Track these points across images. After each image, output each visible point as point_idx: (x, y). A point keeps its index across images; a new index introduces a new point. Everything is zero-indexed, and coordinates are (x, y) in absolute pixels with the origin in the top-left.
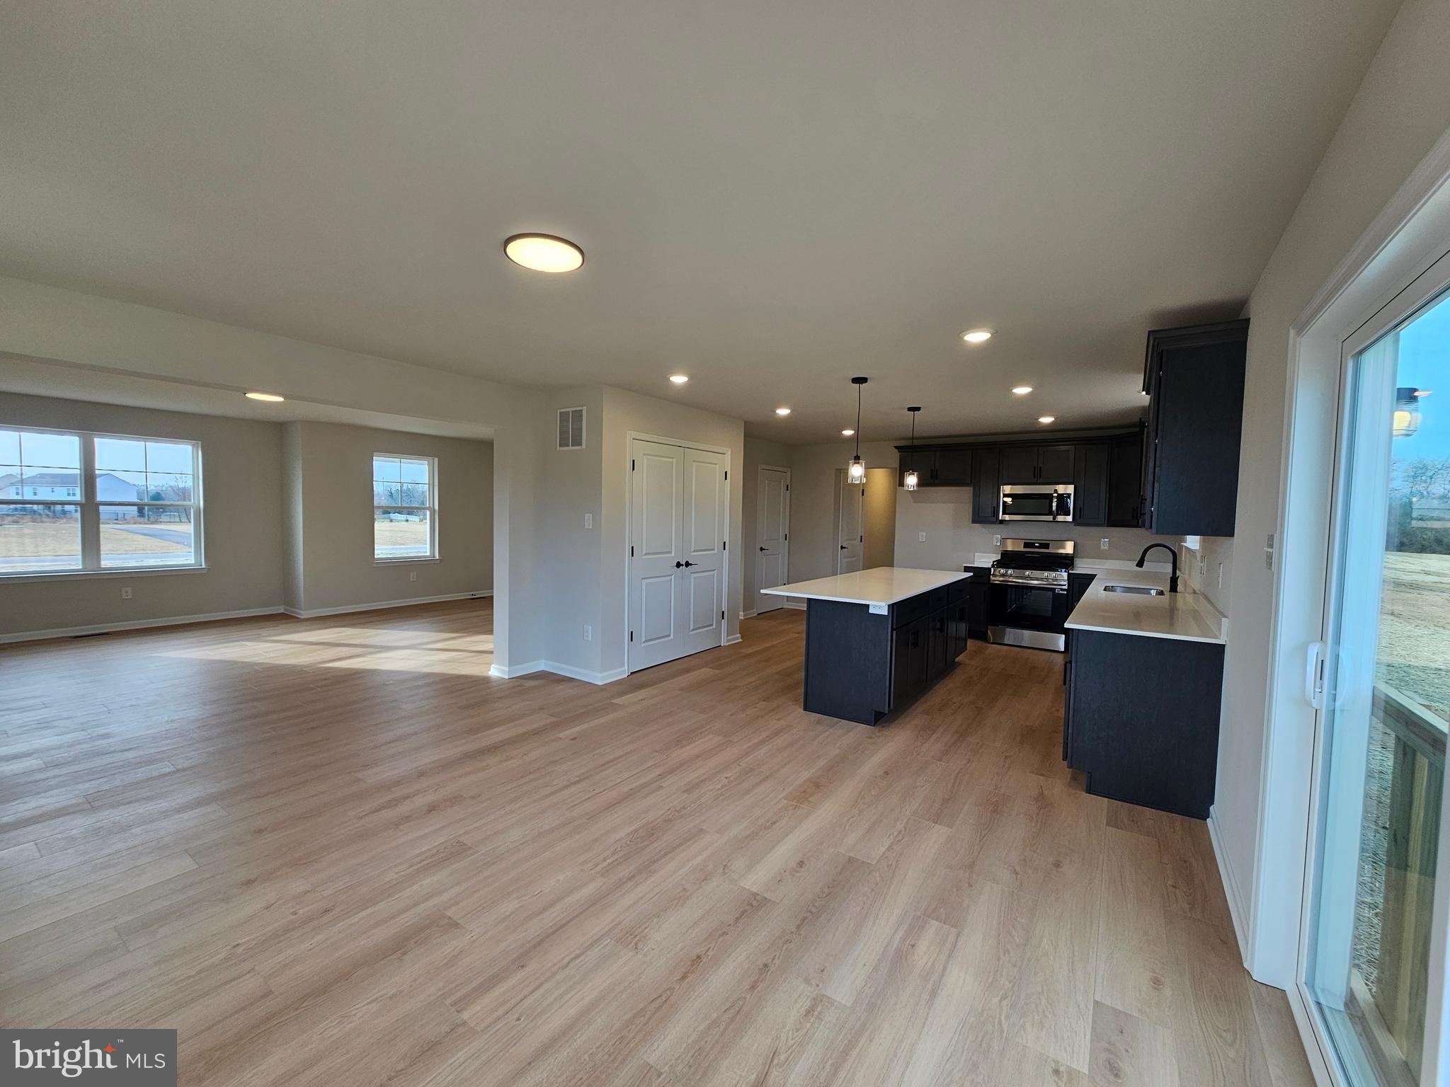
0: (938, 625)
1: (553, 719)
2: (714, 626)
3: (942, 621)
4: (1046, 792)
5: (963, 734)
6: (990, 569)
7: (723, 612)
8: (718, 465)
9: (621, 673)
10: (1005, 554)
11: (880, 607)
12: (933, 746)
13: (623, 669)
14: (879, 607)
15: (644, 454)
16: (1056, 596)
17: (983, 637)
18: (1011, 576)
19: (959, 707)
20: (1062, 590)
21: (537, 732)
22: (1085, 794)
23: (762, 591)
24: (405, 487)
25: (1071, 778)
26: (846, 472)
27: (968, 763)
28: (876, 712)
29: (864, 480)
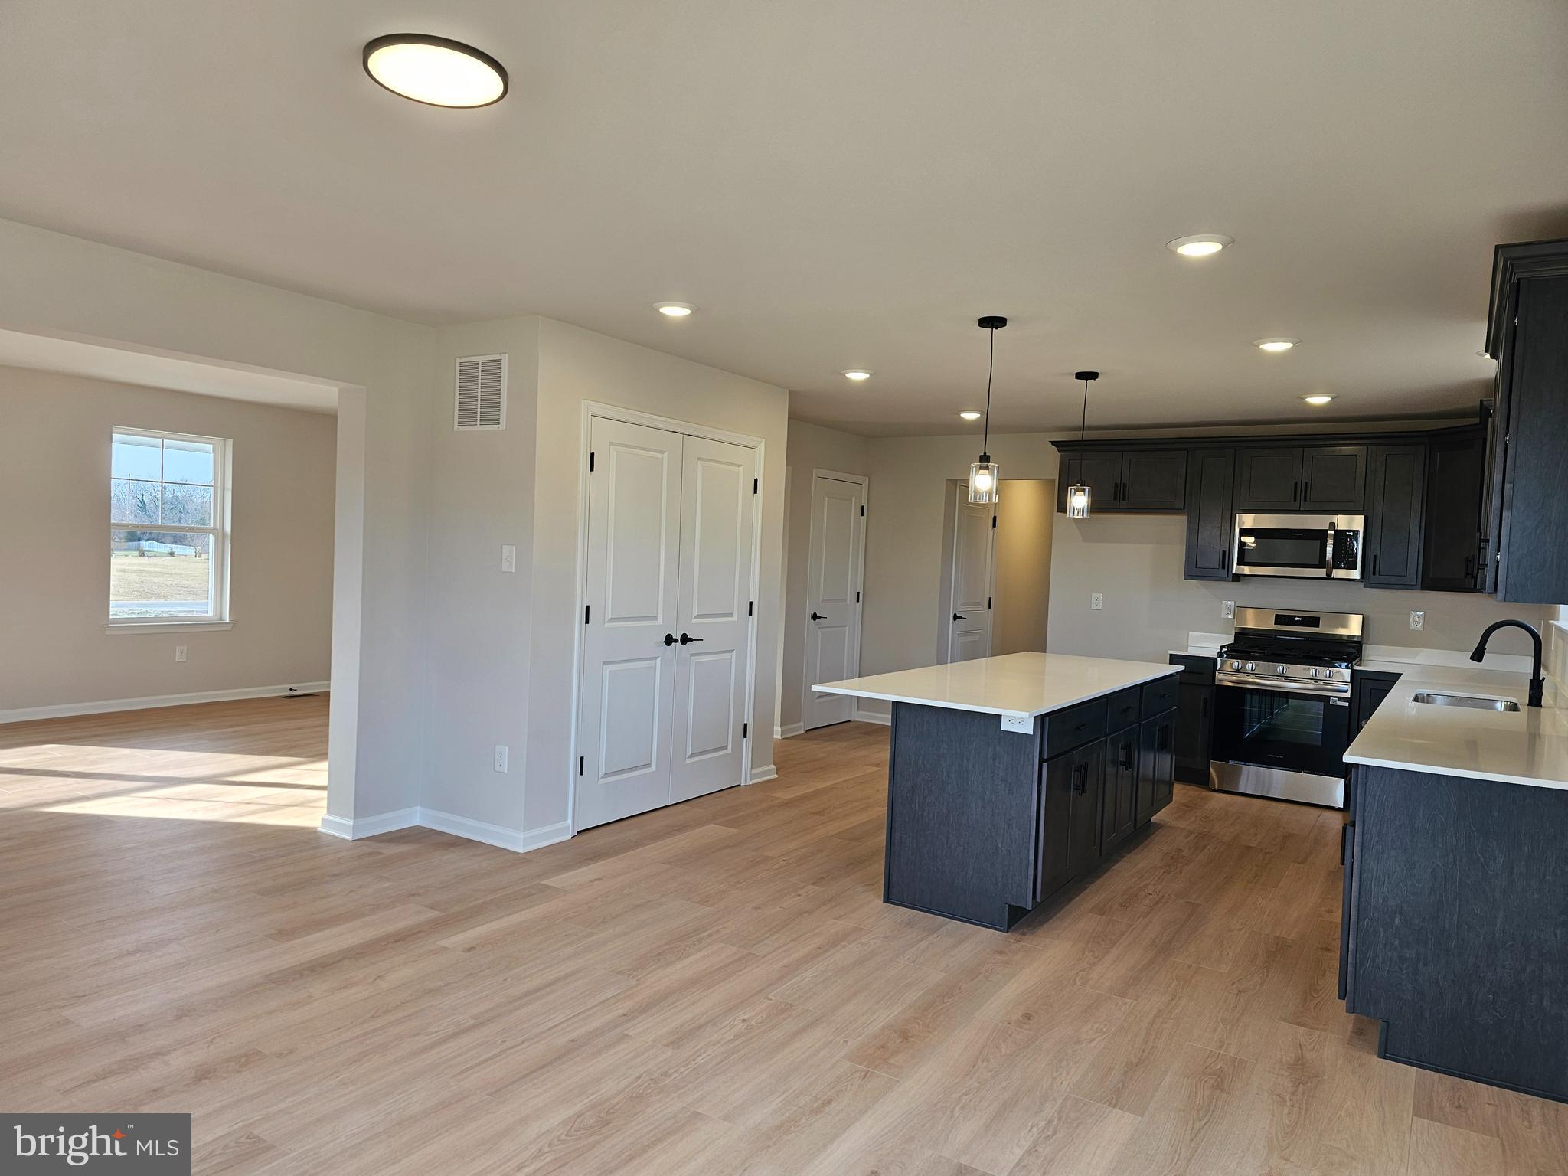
0: (1122, 756)
1: (435, 914)
2: (729, 750)
3: (1128, 748)
4: (1308, 1055)
5: (1163, 950)
6: (1214, 661)
7: (746, 725)
8: (741, 468)
9: (562, 831)
10: (1241, 635)
11: (1021, 720)
12: (1111, 969)
13: (562, 825)
14: (1019, 721)
15: (611, 443)
16: (1331, 711)
17: (1201, 780)
18: (1252, 672)
19: (1157, 903)
20: (1340, 699)
21: (401, 938)
22: (1376, 1058)
23: (815, 688)
24: (169, 495)
25: (1353, 1032)
26: (965, 484)
27: (1172, 1000)
28: (1010, 906)
29: (995, 499)
